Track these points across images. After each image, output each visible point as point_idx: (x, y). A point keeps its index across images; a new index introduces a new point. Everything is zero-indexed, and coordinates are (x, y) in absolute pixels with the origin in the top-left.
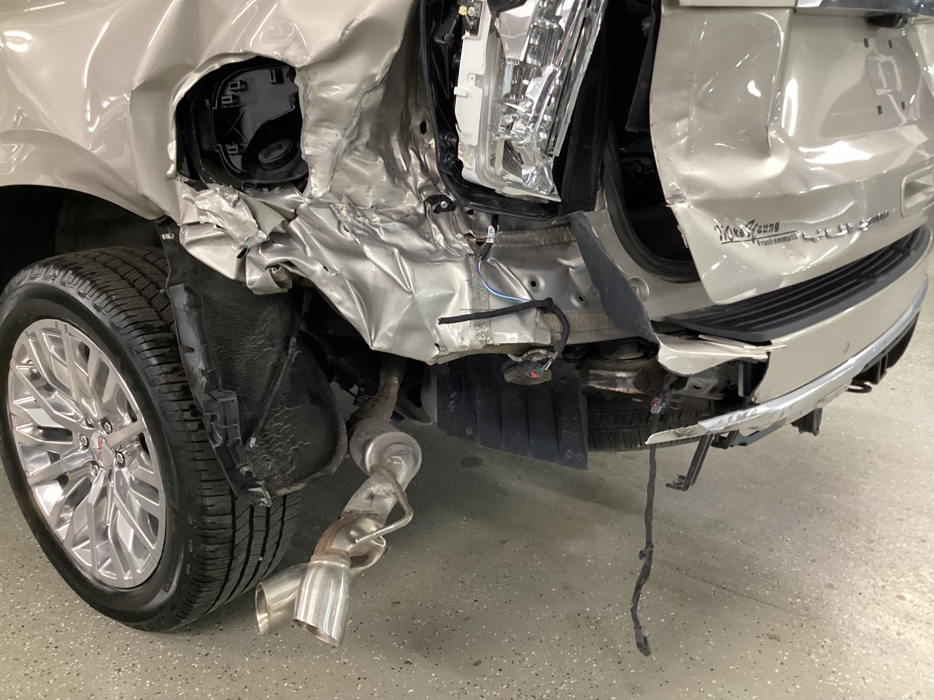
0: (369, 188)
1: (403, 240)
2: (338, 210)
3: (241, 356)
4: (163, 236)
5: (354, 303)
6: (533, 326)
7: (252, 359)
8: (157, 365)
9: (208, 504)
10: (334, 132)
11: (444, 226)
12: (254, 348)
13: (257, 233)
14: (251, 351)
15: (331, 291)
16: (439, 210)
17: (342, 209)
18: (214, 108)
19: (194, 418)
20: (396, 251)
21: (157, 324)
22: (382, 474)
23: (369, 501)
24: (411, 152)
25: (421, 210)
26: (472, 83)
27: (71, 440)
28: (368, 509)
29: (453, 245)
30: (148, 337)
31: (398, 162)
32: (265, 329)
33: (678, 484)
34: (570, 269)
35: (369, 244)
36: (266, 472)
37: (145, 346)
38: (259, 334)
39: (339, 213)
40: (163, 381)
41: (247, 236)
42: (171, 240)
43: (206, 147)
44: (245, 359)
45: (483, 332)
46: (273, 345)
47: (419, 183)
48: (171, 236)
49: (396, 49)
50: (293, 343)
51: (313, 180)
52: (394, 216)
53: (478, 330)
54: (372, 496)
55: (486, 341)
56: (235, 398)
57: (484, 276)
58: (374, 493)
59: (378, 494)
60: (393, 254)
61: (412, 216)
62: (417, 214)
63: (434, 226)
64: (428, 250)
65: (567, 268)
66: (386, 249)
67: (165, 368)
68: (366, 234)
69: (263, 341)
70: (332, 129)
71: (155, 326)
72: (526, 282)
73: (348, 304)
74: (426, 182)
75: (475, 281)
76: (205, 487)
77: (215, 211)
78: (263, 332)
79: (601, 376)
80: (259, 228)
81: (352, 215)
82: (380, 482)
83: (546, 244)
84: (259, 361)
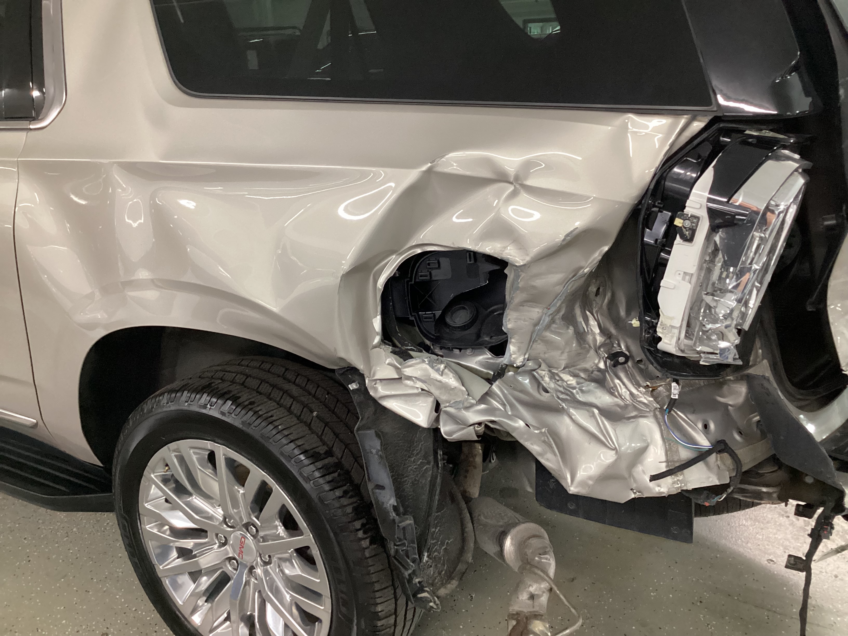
0: (562, 353)
1: (596, 398)
2: (541, 377)
3: (407, 478)
4: (349, 386)
5: (555, 455)
6: (716, 469)
7: (415, 480)
8: (330, 490)
9: (380, 610)
10: (537, 310)
11: (625, 380)
12: (415, 468)
13: (467, 399)
14: (414, 472)
15: (532, 444)
16: (616, 364)
17: (544, 376)
18: (410, 283)
19: (366, 536)
20: (596, 411)
21: (322, 450)
22: (536, 574)
23: (530, 602)
24: (588, 313)
25: (602, 365)
26: (679, 278)
27: (207, 537)
28: (532, 610)
29: (638, 399)
30: (319, 464)
31: (579, 324)
32: (421, 449)
33: (794, 565)
34: (730, 407)
35: (574, 408)
36: (431, 578)
37: (317, 474)
38: (417, 454)
39: (543, 380)
40: (337, 505)
41: (454, 399)
42: (356, 389)
43: (399, 314)
44: (410, 481)
45: (678, 480)
46: (429, 463)
47: (598, 342)
48: (357, 385)
49: (606, 248)
50: (440, 455)
51: (511, 348)
52: (582, 375)
53: (674, 479)
54: (532, 597)
55: (680, 487)
56: (412, 522)
57: (671, 427)
58: (533, 592)
59: (536, 593)
60: (593, 415)
61: (595, 372)
62: (599, 370)
63: (617, 381)
64: (618, 405)
65: (726, 405)
66: (588, 411)
67: (338, 493)
68: (568, 398)
69: (421, 461)
70: (534, 308)
71: (322, 452)
72: (700, 426)
73: (549, 455)
74: (605, 341)
75: (665, 432)
76: (377, 596)
77: (423, 378)
78: (420, 451)
79: (748, 490)
80: (468, 395)
81: (554, 381)
82: (536, 582)
83: (705, 385)
84: (420, 480)
